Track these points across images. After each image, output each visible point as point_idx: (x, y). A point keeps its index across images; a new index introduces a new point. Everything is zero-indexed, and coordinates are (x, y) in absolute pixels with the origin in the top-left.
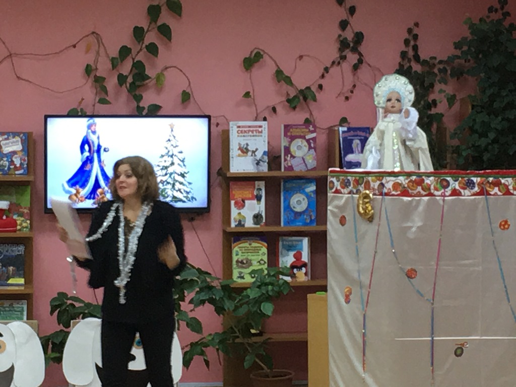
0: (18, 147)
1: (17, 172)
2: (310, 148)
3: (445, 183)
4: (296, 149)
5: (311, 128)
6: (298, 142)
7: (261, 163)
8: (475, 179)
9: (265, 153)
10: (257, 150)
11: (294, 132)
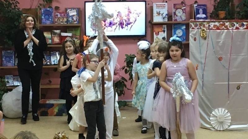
0: (75, 13)
1: (75, 23)
2: (183, 12)
3: (233, 25)
4: (178, 13)
5: (184, 5)
6: (179, 10)
7: (165, 18)
8: (244, 23)
9: (166, 15)
10: (163, 13)
11: (178, 6)
